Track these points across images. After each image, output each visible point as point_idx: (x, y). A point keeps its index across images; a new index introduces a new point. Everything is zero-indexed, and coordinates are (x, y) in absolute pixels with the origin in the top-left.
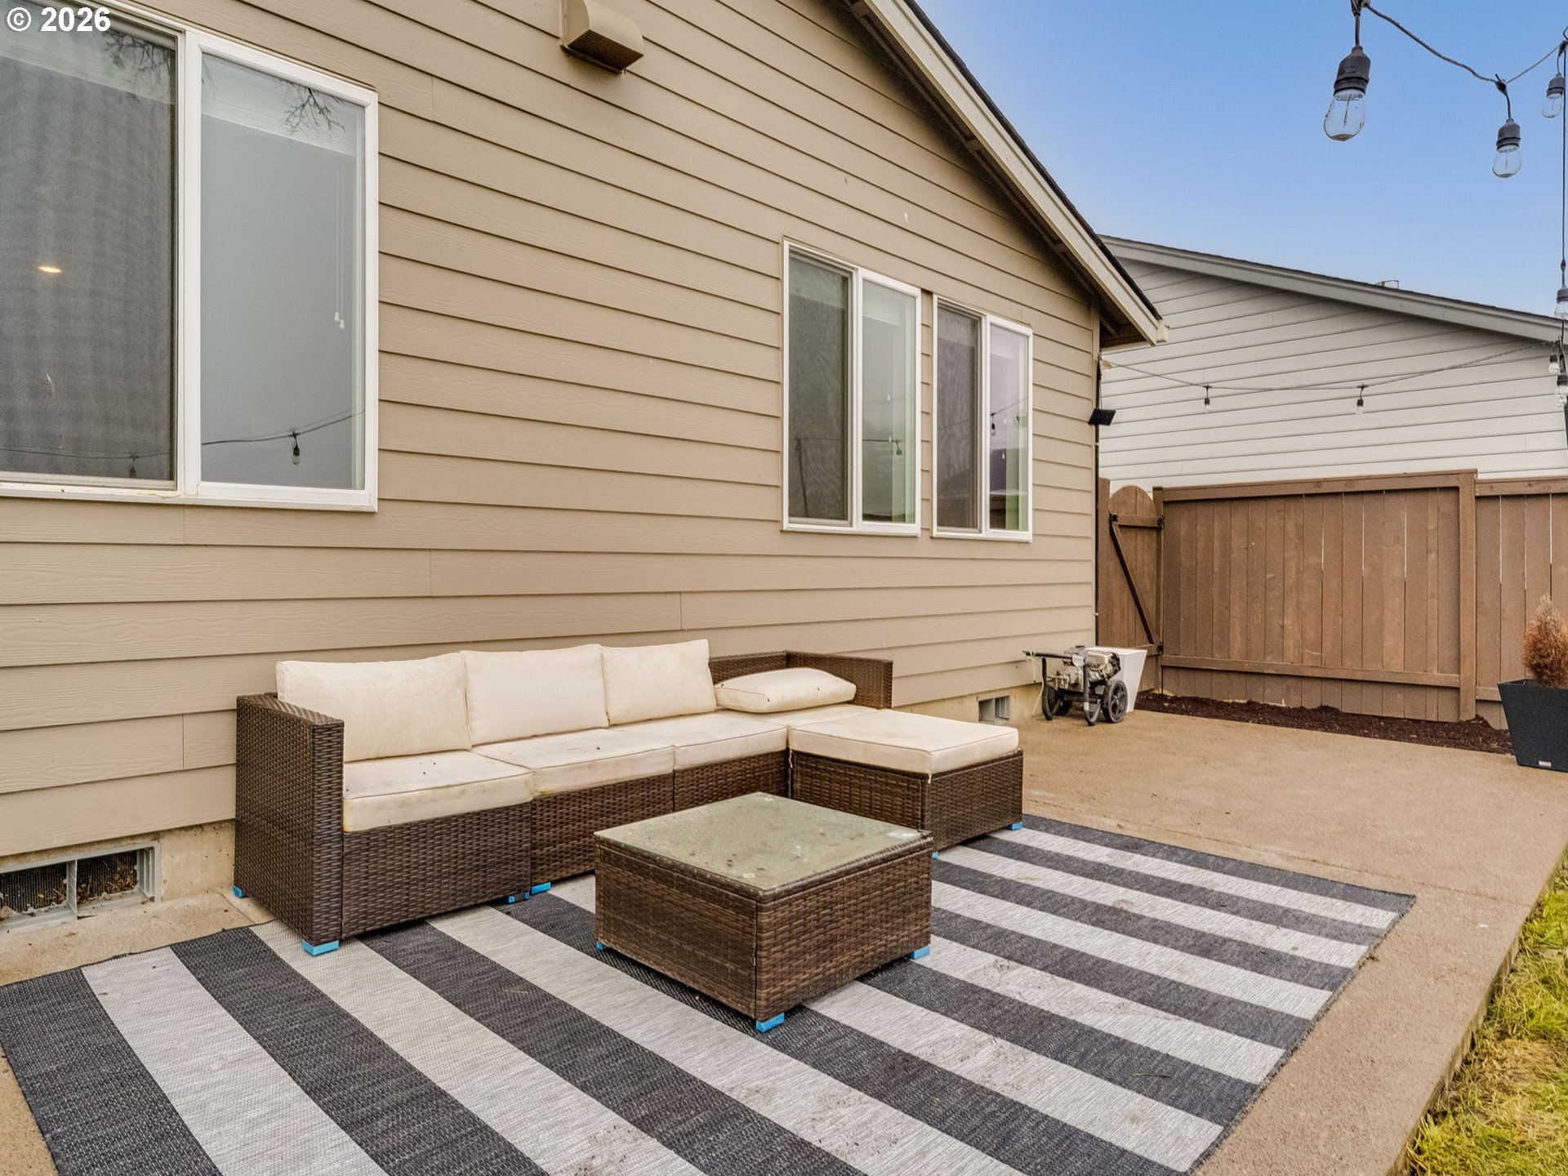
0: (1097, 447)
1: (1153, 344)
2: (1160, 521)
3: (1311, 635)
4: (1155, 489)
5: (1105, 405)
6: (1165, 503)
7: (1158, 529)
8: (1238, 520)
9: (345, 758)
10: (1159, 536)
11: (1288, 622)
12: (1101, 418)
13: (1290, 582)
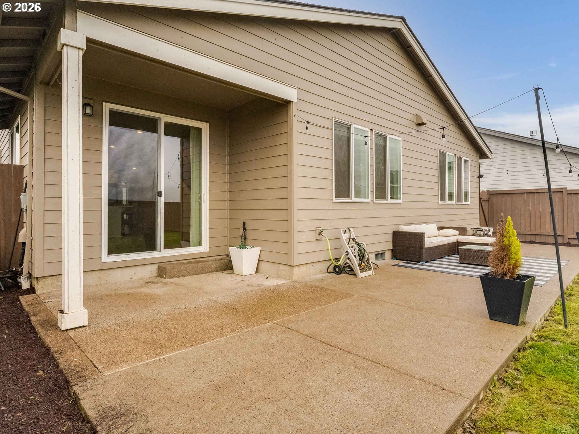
0: (479, 183)
1: (490, 159)
2: (489, 199)
3: (528, 224)
4: (487, 191)
5: (481, 173)
6: (490, 194)
7: (488, 200)
8: (509, 198)
9: (426, 237)
10: (488, 202)
11: (522, 222)
12: (480, 176)
13: (522, 213)
